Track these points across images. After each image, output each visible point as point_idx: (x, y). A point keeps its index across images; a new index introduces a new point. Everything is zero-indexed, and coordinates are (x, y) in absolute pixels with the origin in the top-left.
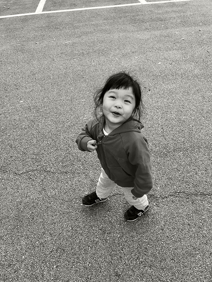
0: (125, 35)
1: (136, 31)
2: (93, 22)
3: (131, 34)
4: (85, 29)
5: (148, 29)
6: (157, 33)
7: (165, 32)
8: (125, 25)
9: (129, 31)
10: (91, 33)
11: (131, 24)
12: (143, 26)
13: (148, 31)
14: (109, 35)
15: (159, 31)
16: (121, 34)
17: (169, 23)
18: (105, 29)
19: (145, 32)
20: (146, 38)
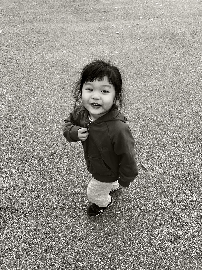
0: (62, 26)
1: (75, 22)
2: (36, 10)
3: (69, 25)
4: (25, 17)
5: (88, 21)
6: (95, 25)
7: (102, 25)
8: (67, 15)
9: (68, 22)
10: (29, 22)
11: (73, 14)
12: (84, 17)
13: (87, 22)
14: (46, 25)
15: (98, 23)
16: (59, 25)
17: (111, 15)
18: (45, 18)
19: (84, 24)
20: (82, 30)
